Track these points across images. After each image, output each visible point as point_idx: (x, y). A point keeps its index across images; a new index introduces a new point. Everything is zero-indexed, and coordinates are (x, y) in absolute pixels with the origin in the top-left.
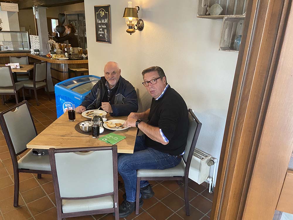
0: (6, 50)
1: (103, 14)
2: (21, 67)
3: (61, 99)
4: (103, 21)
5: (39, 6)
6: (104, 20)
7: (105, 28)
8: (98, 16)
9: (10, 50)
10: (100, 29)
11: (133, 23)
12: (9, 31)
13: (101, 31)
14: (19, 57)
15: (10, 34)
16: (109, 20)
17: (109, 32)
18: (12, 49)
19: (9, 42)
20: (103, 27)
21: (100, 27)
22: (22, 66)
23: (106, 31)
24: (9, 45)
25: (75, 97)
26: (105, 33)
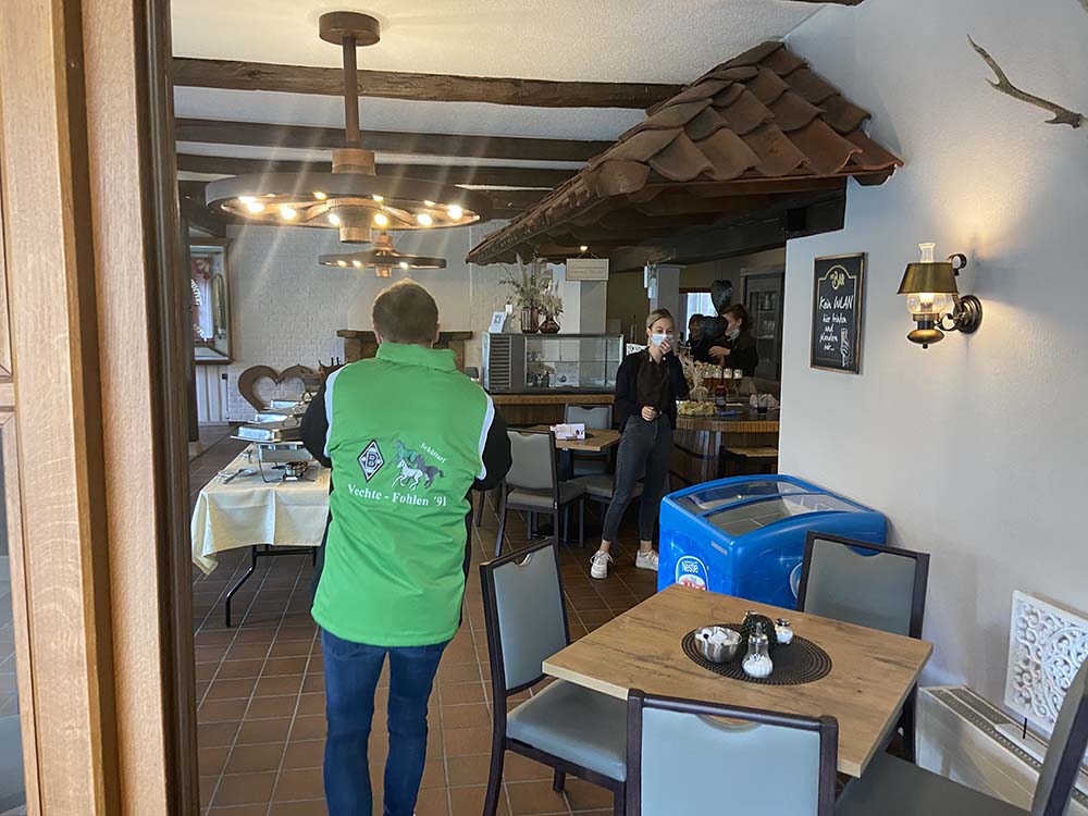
0: (559, 384)
1: (841, 282)
2: (587, 436)
3: (673, 545)
4: (838, 304)
5: (661, 263)
6: (841, 301)
7: (843, 325)
8: (823, 290)
9: (570, 386)
10: (827, 329)
11: (935, 309)
12: (578, 332)
13: (828, 334)
14: (588, 407)
15: (578, 341)
16: (861, 301)
17: (856, 338)
18: (576, 384)
19: (572, 363)
20: (838, 320)
21: (826, 320)
22: (593, 433)
23: (844, 333)
24: (569, 371)
25: (713, 544)
26: (843, 340)
